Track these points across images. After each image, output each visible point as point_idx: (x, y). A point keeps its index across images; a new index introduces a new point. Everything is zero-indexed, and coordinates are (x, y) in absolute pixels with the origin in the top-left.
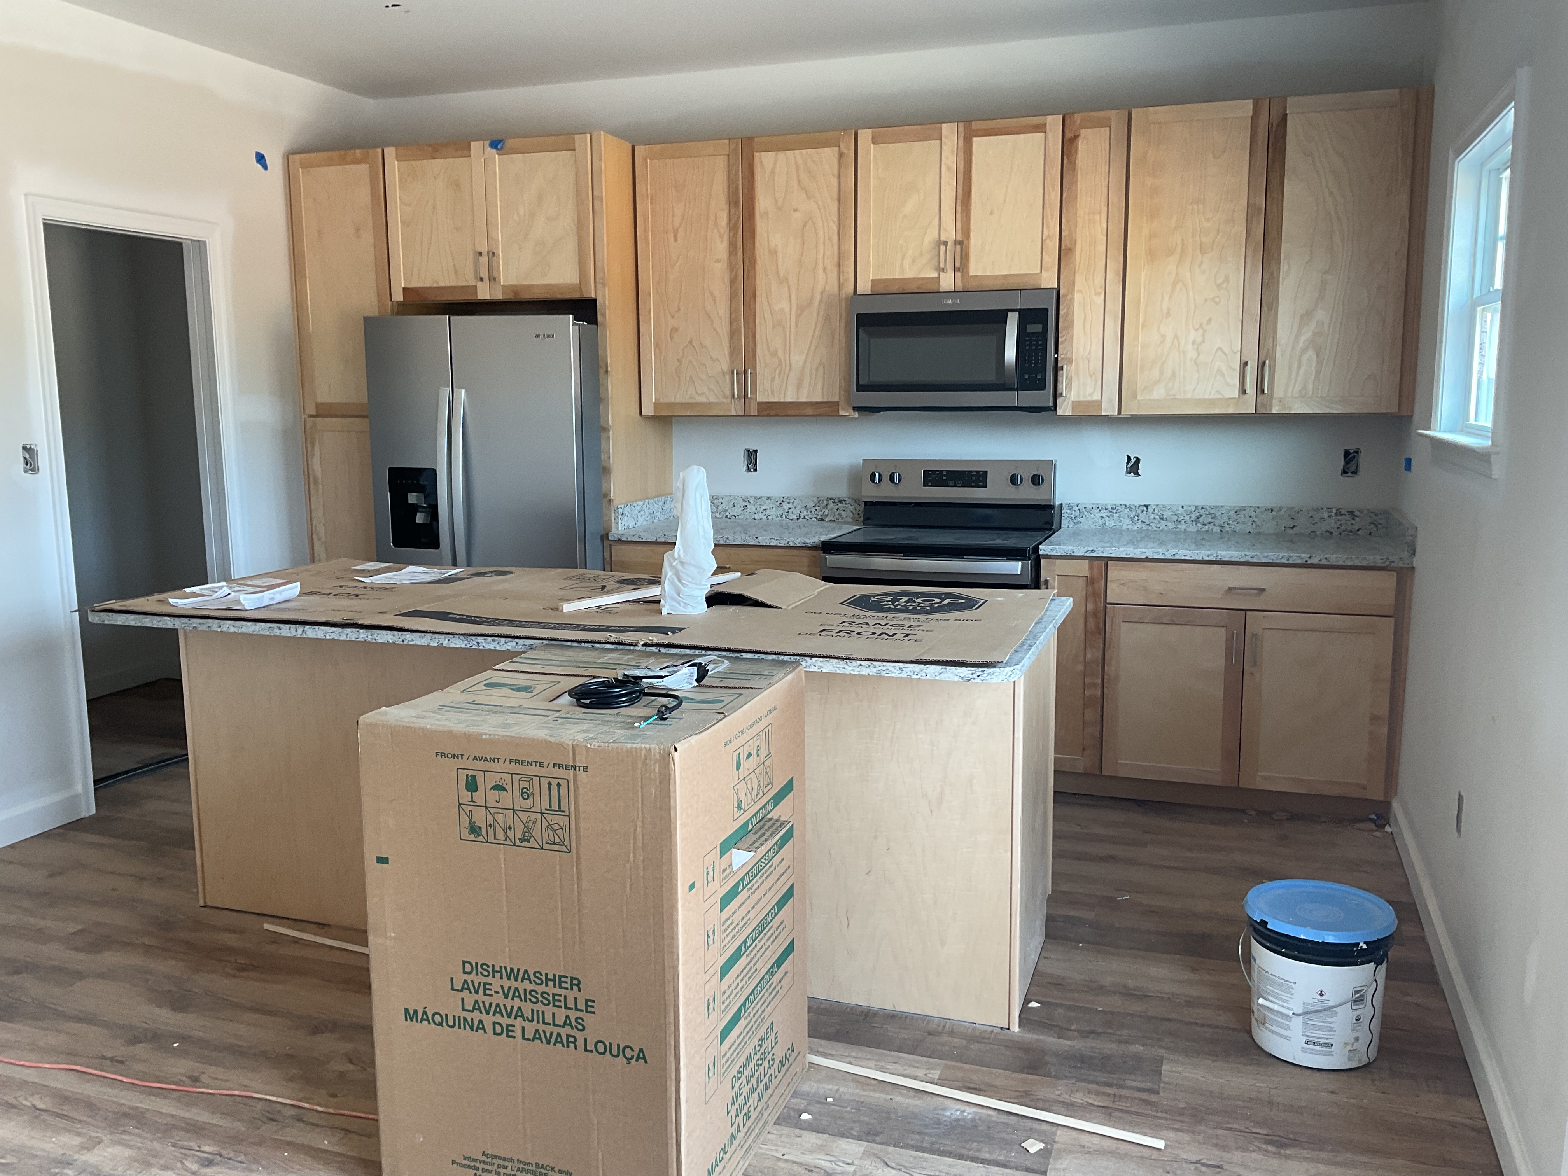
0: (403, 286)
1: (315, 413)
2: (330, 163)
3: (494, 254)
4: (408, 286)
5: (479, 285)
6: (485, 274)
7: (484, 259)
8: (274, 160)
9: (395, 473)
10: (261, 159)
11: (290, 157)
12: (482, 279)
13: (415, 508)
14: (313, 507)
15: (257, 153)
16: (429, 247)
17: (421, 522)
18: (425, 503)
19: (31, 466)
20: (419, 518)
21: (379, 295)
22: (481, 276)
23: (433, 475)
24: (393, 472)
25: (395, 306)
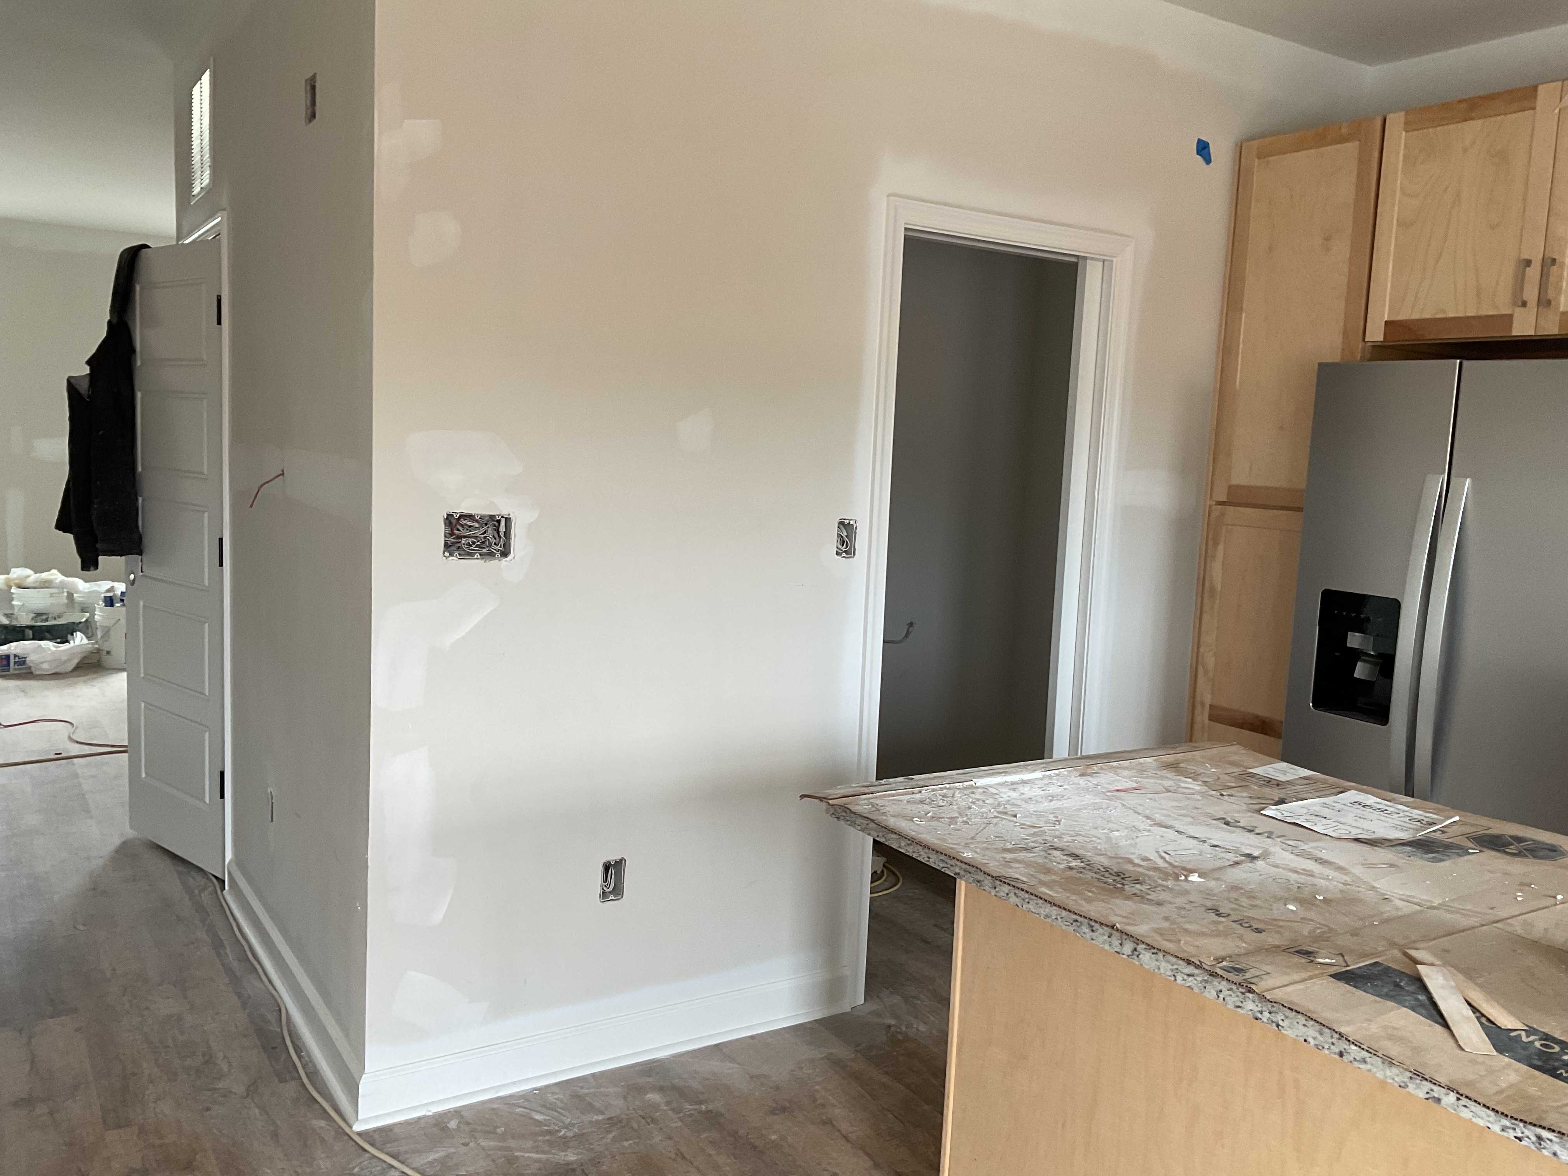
0: (1386, 319)
1: (1225, 500)
2: (1301, 147)
3: (1554, 261)
4: (1393, 318)
5: (1519, 312)
6: (1531, 294)
7: (1533, 271)
8: (1221, 150)
9: (1331, 599)
10: (1203, 149)
11: (1245, 144)
12: (1524, 304)
13: (1356, 655)
14: (1203, 629)
15: (1199, 141)
16: (1437, 261)
17: (1363, 677)
18: (1373, 650)
19: (847, 547)
20: (1361, 671)
21: (1345, 332)
22: (1525, 298)
23: (1393, 608)
24: (1328, 595)
25: (1369, 348)
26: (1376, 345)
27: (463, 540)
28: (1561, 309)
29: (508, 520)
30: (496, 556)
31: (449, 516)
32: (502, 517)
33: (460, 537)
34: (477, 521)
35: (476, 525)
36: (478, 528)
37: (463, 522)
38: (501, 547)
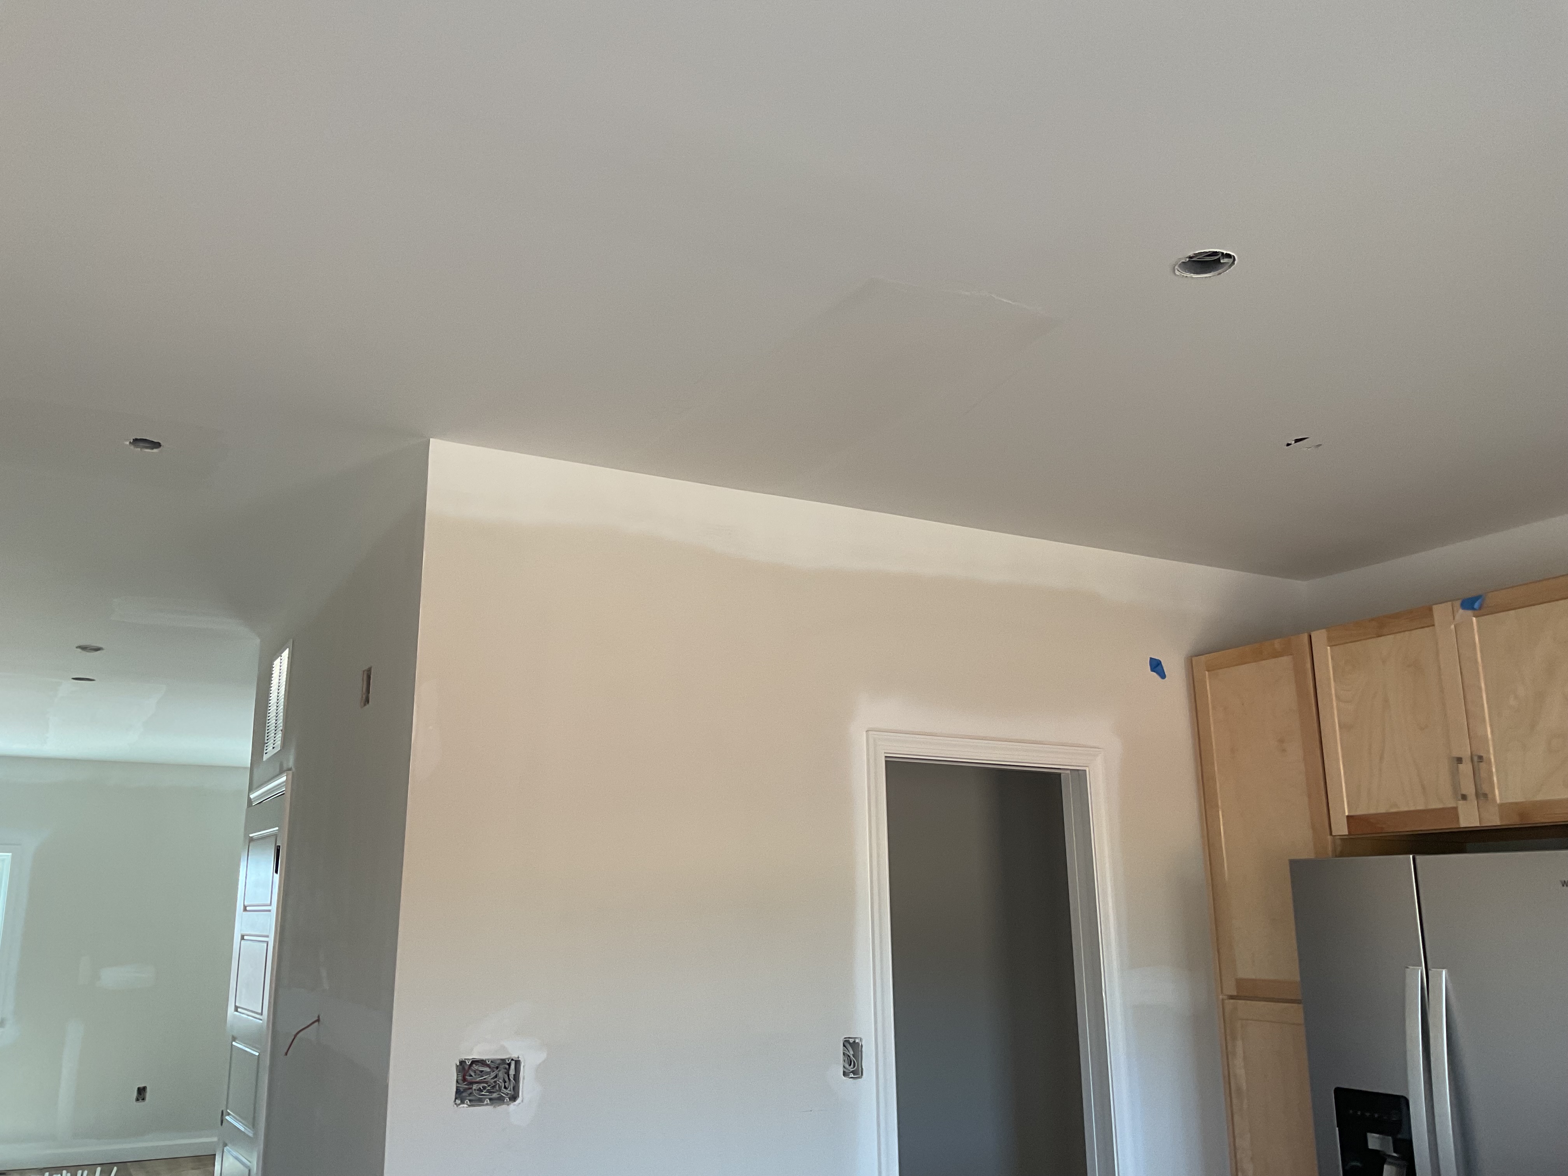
0: (1347, 814)
1: (1235, 993)
2: (1242, 661)
3: (1480, 758)
4: (1352, 814)
5: (1461, 805)
6: (1468, 788)
7: (1466, 768)
8: (1174, 666)
9: (1344, 1098)
10: (1156, 666)
11: (1194, 659)
12: (1464, 797)
15: (1151, 659)
16: (1381, 758)
18: (1395, 1152)
19: (854, 1066)
21: (1313, 828)
22: (1464, 792)
24: (1340, 1094)
25: (1338, 842)
26: (1343, 839)
27: (475, 1087)
28: (1498, 801)
29: (517, 1063)
30: (505, 1101)
31: (462, 1063)
32: (512, 1060)
33: (472, 1083)
34: (488, 1066)
35: (488, 1070)
36: (488, 1073)
37: (475, 1067)
38: (510, 1091)
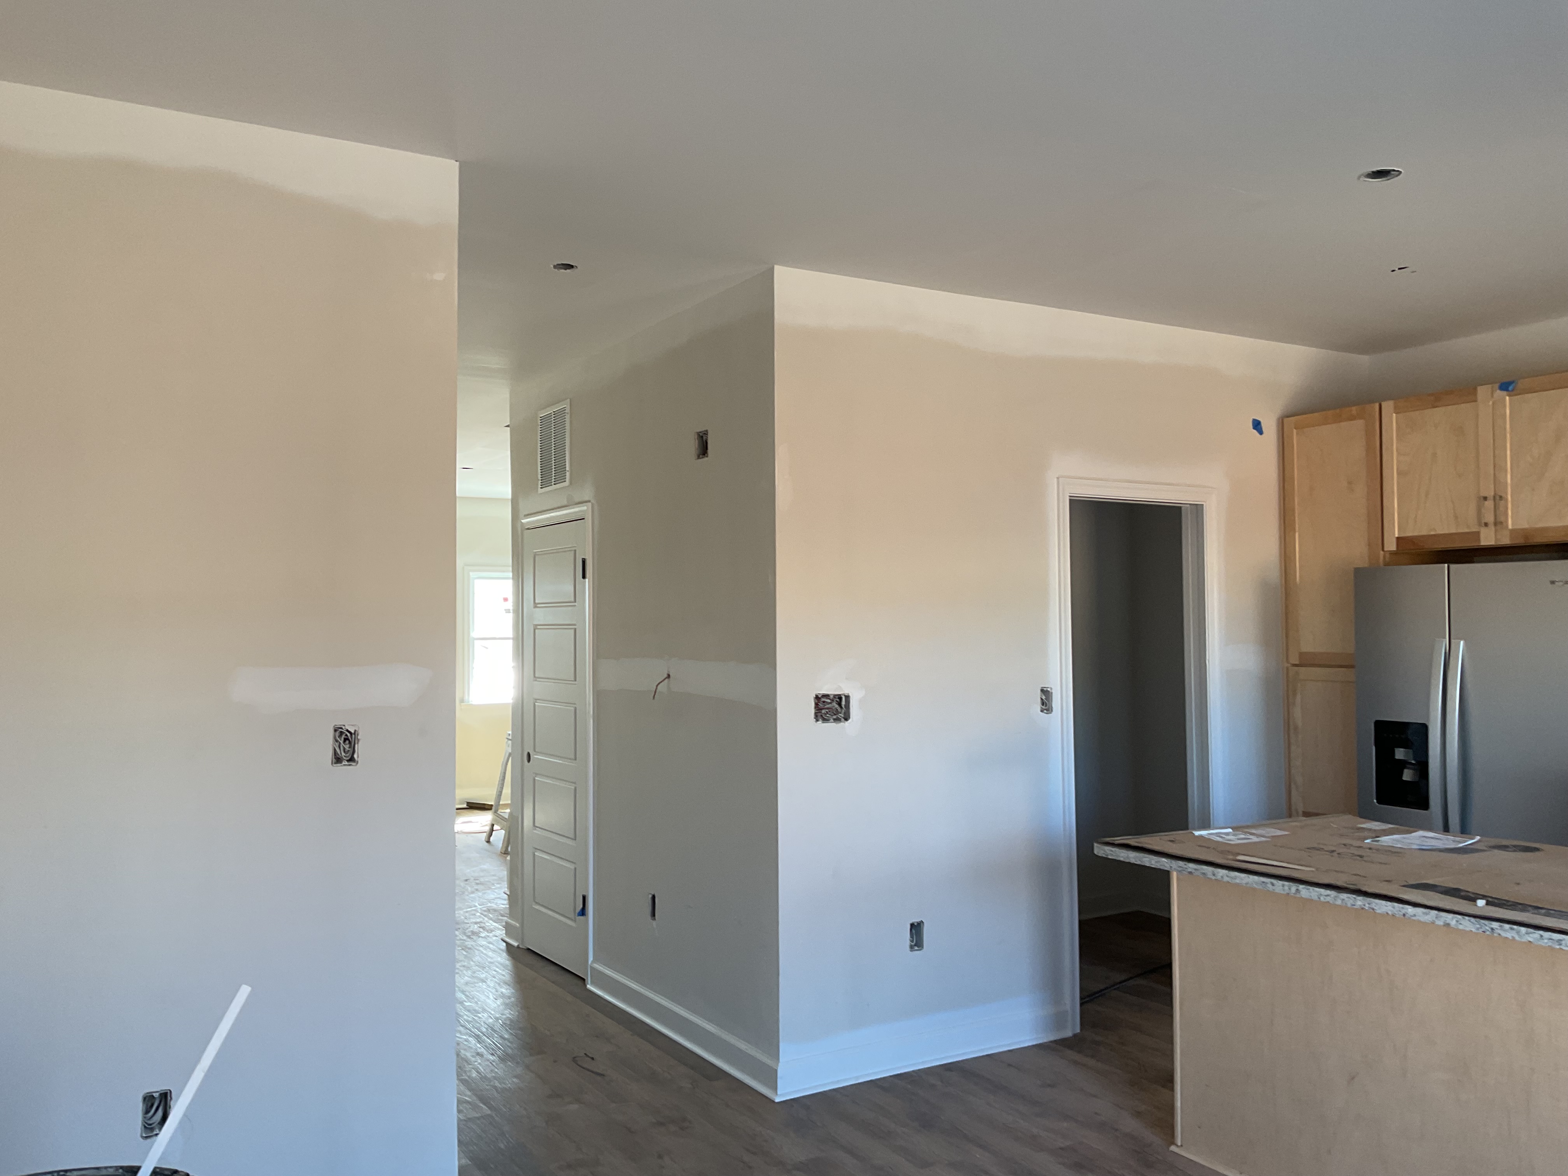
0: (1397, 536)
1: (1297, 663)
2: (1325, 422)
3: (1501, 497)
4: (1402, 535)
5: (1483, 531)
6: (1490, 518)
7: (1489, 504)
8: (1270, 426)
9: (1381, 726)
10: (1257, 425)
11: (1286, 420)
12: (1486, 525)
13: (1403, 764)
14: (1292, 756)
15: (1253, 419)
16: (1427, 495)
17: (1408, 779)
18: (1415, 760)
19: (1047, 706)
20: (1408, 775)
21: (1370, 545)
22: (1486, 521)
23: (1423, 729)
24: (1379, 725)
25: (1388, 555)
26: (1392, 553)
27: (825, 711)
28: (1510, 527)
29: (847, 697)
30: (843, 720)
31: (817, 696)
32: (844, 695)
33: (821, 709)
34: (830, 699)
35: (829, 701)
36: (831, 703)
37: (823, 700)
38: (844, 715)
